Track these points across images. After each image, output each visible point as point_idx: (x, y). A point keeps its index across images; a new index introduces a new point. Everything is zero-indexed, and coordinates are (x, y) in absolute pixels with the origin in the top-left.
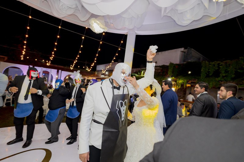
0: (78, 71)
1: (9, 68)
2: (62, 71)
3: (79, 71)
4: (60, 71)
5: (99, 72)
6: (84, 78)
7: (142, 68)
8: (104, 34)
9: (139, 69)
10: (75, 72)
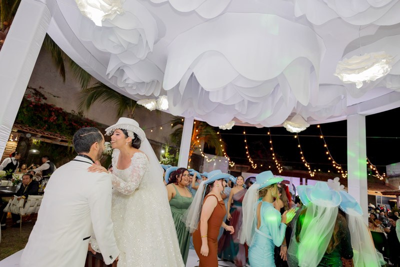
0: (335, 179)
1: (251, 179)
2: (308, 180)
3: (337, 179)
4: (304, 180)
5: (394, 179)
8: (318, 126)
10: (330, 180)
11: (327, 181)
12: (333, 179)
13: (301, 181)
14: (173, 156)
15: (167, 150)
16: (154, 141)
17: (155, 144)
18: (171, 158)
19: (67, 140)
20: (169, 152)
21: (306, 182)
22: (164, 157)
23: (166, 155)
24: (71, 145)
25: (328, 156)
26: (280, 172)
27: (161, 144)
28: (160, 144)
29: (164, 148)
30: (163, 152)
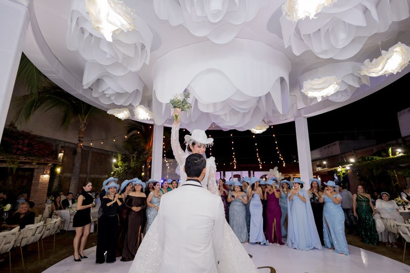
2: (255, 172)
3: (276, 168)
4: (252, 172)
6: (288, 176)
7: (388, 143)
9: (384, 145)
10: (271, 170)
11: (269, 171)
12: (273, 169)
13: (250, 174)
14: (126, 164)
15: (120, 158)
16: (104, 150)
17: (105, 153)
18: (125, 166)
19: (6, 159)
20: (122, 160)
21: (254, 174)
22: (117, 167)
23: (119, 164)
24: (12, 166)
25: (277, 150)
26: (235, 168)
27: (112, 152)
28: (110, 153)
29: (117, 157)
30: (114, 161)
